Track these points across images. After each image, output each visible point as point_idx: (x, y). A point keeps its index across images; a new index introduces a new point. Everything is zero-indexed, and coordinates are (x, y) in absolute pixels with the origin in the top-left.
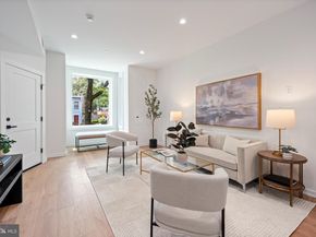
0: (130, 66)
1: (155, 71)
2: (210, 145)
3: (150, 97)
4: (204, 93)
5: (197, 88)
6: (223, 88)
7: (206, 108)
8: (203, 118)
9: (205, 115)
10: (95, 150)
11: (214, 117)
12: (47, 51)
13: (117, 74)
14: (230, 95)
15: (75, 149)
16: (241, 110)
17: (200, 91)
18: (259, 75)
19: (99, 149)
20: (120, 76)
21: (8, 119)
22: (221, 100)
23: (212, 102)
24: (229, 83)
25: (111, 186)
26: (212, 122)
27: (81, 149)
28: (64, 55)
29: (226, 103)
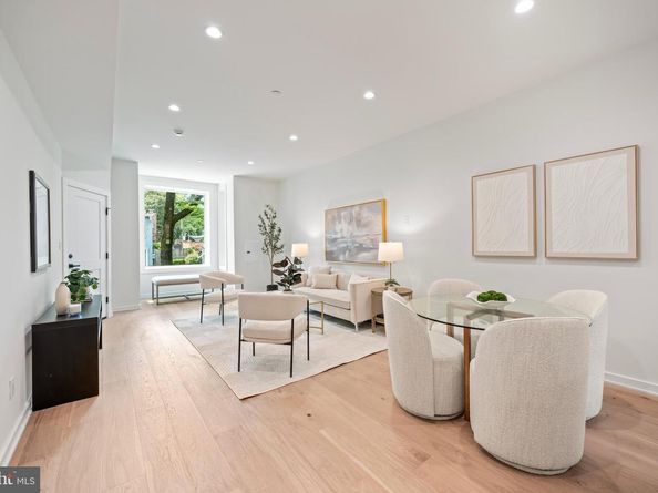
0: (235, 176)
1: (277, 183)
2: (337, 287)
3: (267, 222)
4: (334, 219)
5: (327, 212)
6: (351, 215)
7: (335, 240)
8: (332, 253)
9: (334, 249)
10: (182, 301)
11: (344, 250)
12: (113, 159)
13: (217, 185)
14: (359, 223)
15: (151, 302)
16: (368, 242)
17: (329, 217)
18: (384, 202)
19: (188, 300)
20: (222, 189)
21: (70, 256)
22: (350, 228)
23: (341, 231)
24: (357, 208)
25: (207, 334)
26: (341, 258)
27: (160, 301)
28: (136, 163)
29: (355, 234)
